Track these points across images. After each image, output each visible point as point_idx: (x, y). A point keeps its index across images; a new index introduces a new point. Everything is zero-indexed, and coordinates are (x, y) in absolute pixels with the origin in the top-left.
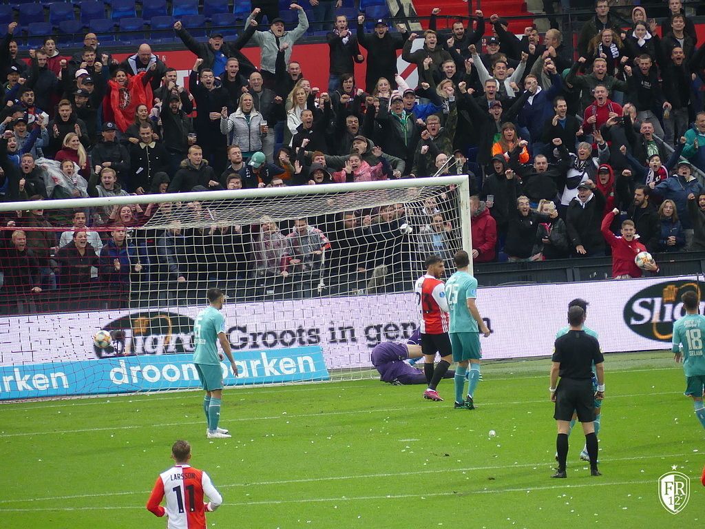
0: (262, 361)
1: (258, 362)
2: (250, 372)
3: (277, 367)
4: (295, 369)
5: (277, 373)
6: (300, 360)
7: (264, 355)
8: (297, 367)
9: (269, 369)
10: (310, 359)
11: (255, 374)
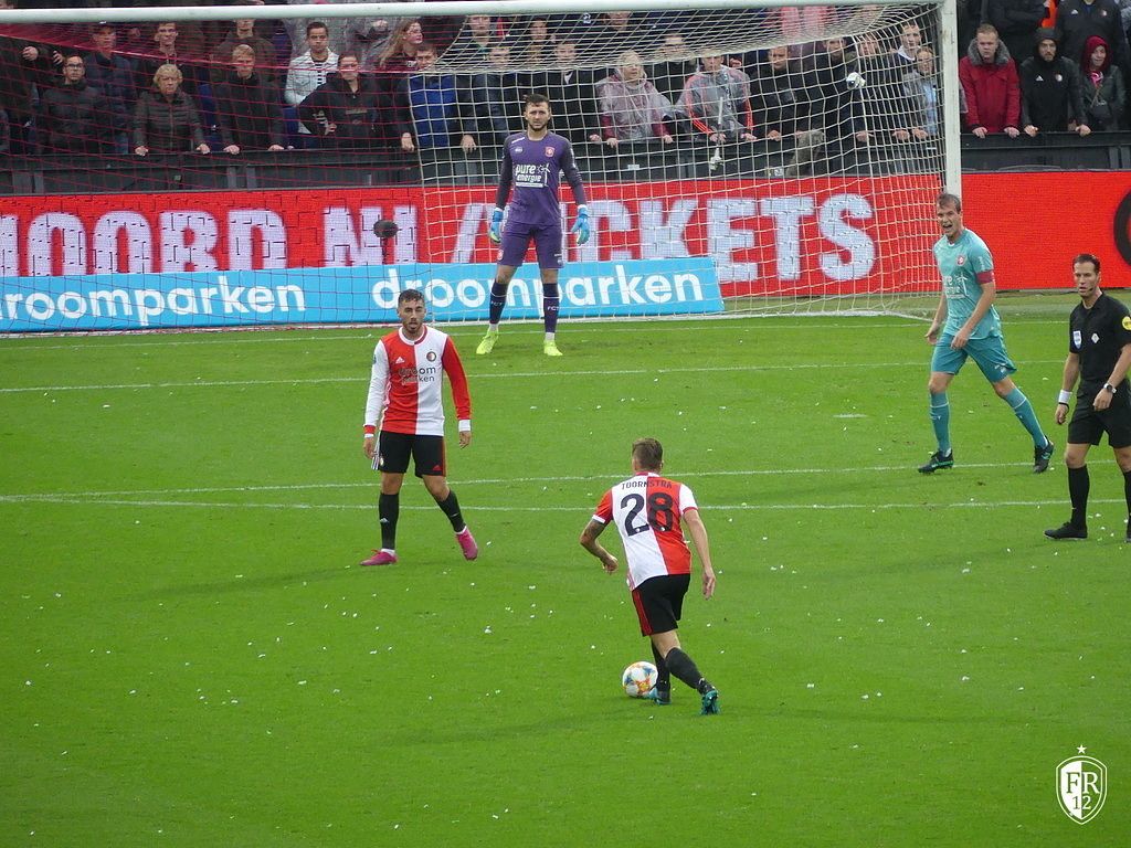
0: (616, 280)
1: (611, 281)
2: (597, 296)
3: (640, 289)
4: (670, 295)
5: (640, 300)
6: (679, 280)
7: (620, 269)
8: (674, 291)
9: (628, 293)
10: (695, 280)
11: (605, 300)
